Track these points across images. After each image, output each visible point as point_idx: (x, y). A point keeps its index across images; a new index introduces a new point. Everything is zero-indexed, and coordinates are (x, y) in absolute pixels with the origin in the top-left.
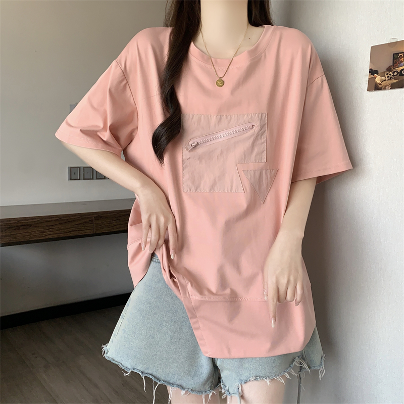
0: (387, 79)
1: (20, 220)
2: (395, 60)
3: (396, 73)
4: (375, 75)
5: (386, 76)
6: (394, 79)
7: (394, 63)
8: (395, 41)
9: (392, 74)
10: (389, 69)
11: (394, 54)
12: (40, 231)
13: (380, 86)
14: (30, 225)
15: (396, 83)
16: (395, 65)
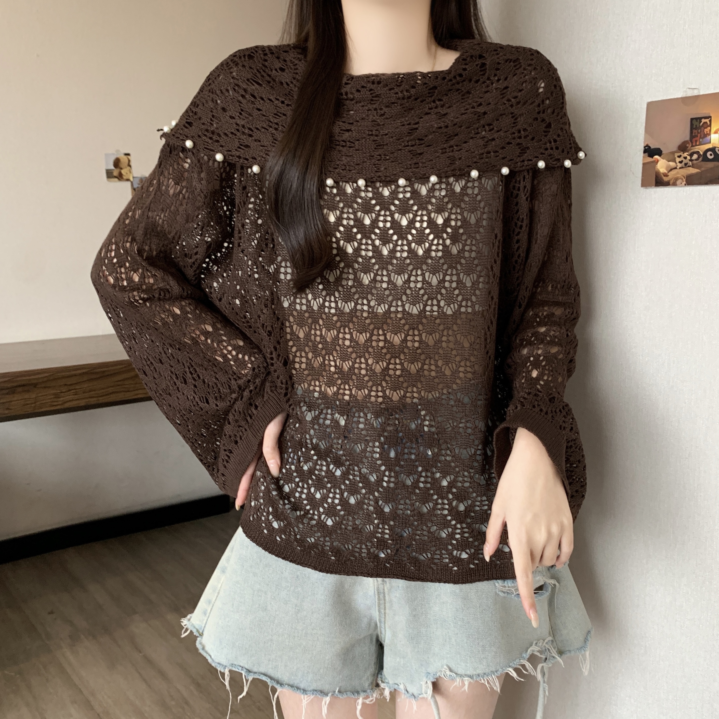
0: (679, 165)
1: (18, 377)
2: (694, 131)
3: (695, 156)
4: (656, 157)
5: (678, 160)
6: (693, 166)
7: (692, 136)
8: (696, 93)
9: (689, 158)
10: (683, 148)
11: (692, 119)
12: (54, 394)
13: (665, 179)
14: (35, 385)
15: (697, 174)
16: (694, 139)
